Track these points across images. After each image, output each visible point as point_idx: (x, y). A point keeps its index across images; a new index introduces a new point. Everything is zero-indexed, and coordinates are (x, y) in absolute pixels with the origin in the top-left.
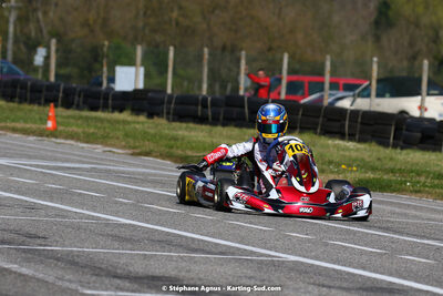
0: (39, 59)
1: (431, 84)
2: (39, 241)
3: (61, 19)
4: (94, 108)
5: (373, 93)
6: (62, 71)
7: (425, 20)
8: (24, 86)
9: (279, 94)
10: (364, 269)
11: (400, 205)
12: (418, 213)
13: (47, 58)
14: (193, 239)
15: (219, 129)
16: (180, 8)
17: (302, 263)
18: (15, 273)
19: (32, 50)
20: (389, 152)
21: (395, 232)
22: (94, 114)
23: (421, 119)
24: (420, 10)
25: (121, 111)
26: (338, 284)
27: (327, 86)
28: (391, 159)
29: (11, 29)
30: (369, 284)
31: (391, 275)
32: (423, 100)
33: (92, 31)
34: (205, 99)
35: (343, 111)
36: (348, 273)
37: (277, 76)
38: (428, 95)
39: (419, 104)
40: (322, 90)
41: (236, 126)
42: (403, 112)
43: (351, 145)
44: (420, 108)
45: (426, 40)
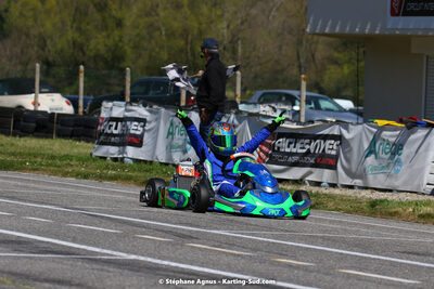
1: (42, 84)
7: (34, 32)
11: (21, 180)
12: (37, 186)
20: (10, 139)
21: (20, 200)
23: (36, 112)
24: (30, 22)
28: (12, 145)
30: (1, 238)
31: (18, 231)
32: (36, 97)
38: (41, 92)
39: (33, 100)
42: (20, 107)
44: (34, 104)
45: (36, 48)
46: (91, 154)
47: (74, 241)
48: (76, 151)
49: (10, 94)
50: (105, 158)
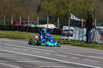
1: (49, 22)
5: (38, 24)
7: (47, 10)
9: (19, 25)
10: (38, 56)
15: (8, 31)
17: (26, 55)
21: (44, 49)
24: (46, 7)
26: (33, 58)
27: (29, 23)
30: (39, 58)
31: (43, 56)
34: (5, 26)
35: (32, 27)
36: (35, 56)
37: (18, 21)
38: (49, 24)
39: (47, 26)
40: (28, 23)
41: (11, 31)
43: (34, 34)
44: (47, 27)
45: (47, 14)
46: (61, 38)
47: (56, 59)
48: (57, 38)
49: (41, 24)
50: (64, 39)
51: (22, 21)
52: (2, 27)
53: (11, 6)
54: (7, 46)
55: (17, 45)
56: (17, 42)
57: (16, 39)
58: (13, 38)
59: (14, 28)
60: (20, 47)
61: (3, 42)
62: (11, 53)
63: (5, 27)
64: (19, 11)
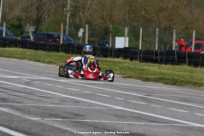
0: (80, 34)
2: (80, 117)
3: (91, 15)
4: (106, 56)
6: (91, 40)
8: (73, 46)
9: (191, 49)
13: (84, 33)
14: (151, 116)
15: (163, 65)
16: (145, 10)
18: (70, 132)
19: (78, 30)
22: (105, 59)
25: (118, 58)
29: (68, 20)
33: (105, 21)
37: (190, 41)
41: (171, 64)
51: (198, 42)
52: (151, 55)
53: (174, 6)
54: (156, 104)
55: (181, 100)
56: (182, 94)
57: (181, 85)
58: (174, 82)
59: (178, 57)
60: (189, 106)
61: (149, 93)
62: (166, 121)
63: (157, 55)
64: (192, 18)
